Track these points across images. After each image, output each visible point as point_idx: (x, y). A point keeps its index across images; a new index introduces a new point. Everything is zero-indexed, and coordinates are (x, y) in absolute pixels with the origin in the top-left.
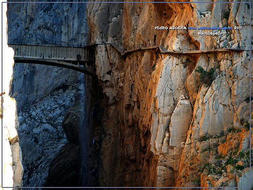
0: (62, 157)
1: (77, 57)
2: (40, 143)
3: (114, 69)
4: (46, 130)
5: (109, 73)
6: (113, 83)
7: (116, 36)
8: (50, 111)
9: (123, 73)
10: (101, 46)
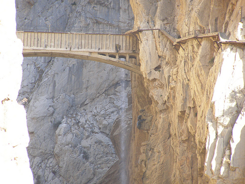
0: (110, 181)
1: (116, 47)
2: (91, 159)
3: (164, 63)
4: (99, 142)
5: (158, 68)
6: (163, 82)
7: (166, 19)
8: (104, 116)
9: (176, 69)
10: (147, 32)
